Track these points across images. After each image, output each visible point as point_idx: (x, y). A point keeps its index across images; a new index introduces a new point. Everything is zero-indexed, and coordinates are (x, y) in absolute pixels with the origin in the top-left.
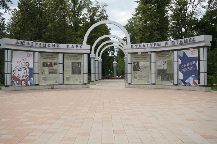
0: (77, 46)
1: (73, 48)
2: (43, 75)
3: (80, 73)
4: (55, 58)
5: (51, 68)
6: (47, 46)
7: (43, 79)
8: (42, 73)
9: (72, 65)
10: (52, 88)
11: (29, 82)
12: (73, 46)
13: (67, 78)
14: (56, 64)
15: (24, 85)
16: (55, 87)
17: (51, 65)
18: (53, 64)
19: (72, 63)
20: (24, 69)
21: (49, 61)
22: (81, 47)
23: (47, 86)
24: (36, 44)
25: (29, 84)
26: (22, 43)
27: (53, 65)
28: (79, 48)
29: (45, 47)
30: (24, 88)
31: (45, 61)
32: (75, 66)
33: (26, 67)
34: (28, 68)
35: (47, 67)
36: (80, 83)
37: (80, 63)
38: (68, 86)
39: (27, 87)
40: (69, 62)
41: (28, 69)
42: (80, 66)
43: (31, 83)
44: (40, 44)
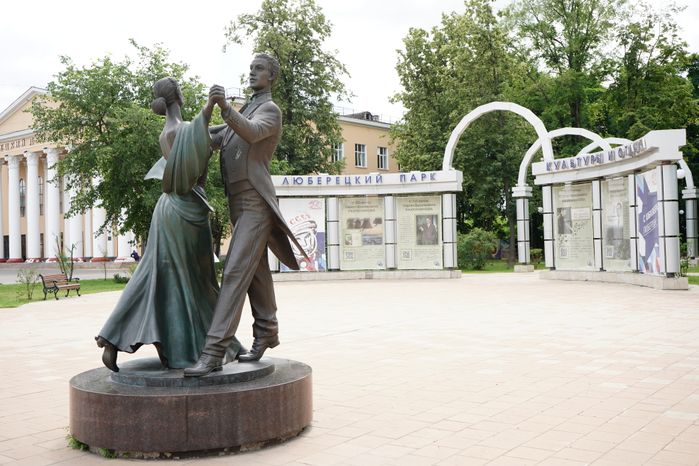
0: (423, 177)
1: (414, 181)
2: (348, 249)
3: (436, 242)
4: (377, 206)
5: (367, 231)
6: (353, 182)
7: (348, 257)
8: (347, 243)
9: (417, 220)
10: (369, 275)
11: (316, 262)
12: (413, 178)
13: (407, 255)
14: (378, 221)
15: (306, 270)
16: (376, 275)
17: (366, 224)
18: (371, 222)
19: (418, 217)
20: (305, 235)
21: (362, 216)
22: (432, 177)
23: (357, 274)
24: (328, 180)
25: (317, 269)
26: (295, 181)
27: (373, 225)
28: (428, 179)
29: (348, 184)
30: (304, 276)
31: (354, 216)
32: (425, 226)
33: (311, 231)
34: (315, 233)
35: (357, 230)
36: (437, 267)
37: (437, 216)
38: (405, 272)
39: (311, 274)
40: (408, 216)
41: (313, 236)
42: (437, 223)
43: (320, 267)
44: (337, 180)
